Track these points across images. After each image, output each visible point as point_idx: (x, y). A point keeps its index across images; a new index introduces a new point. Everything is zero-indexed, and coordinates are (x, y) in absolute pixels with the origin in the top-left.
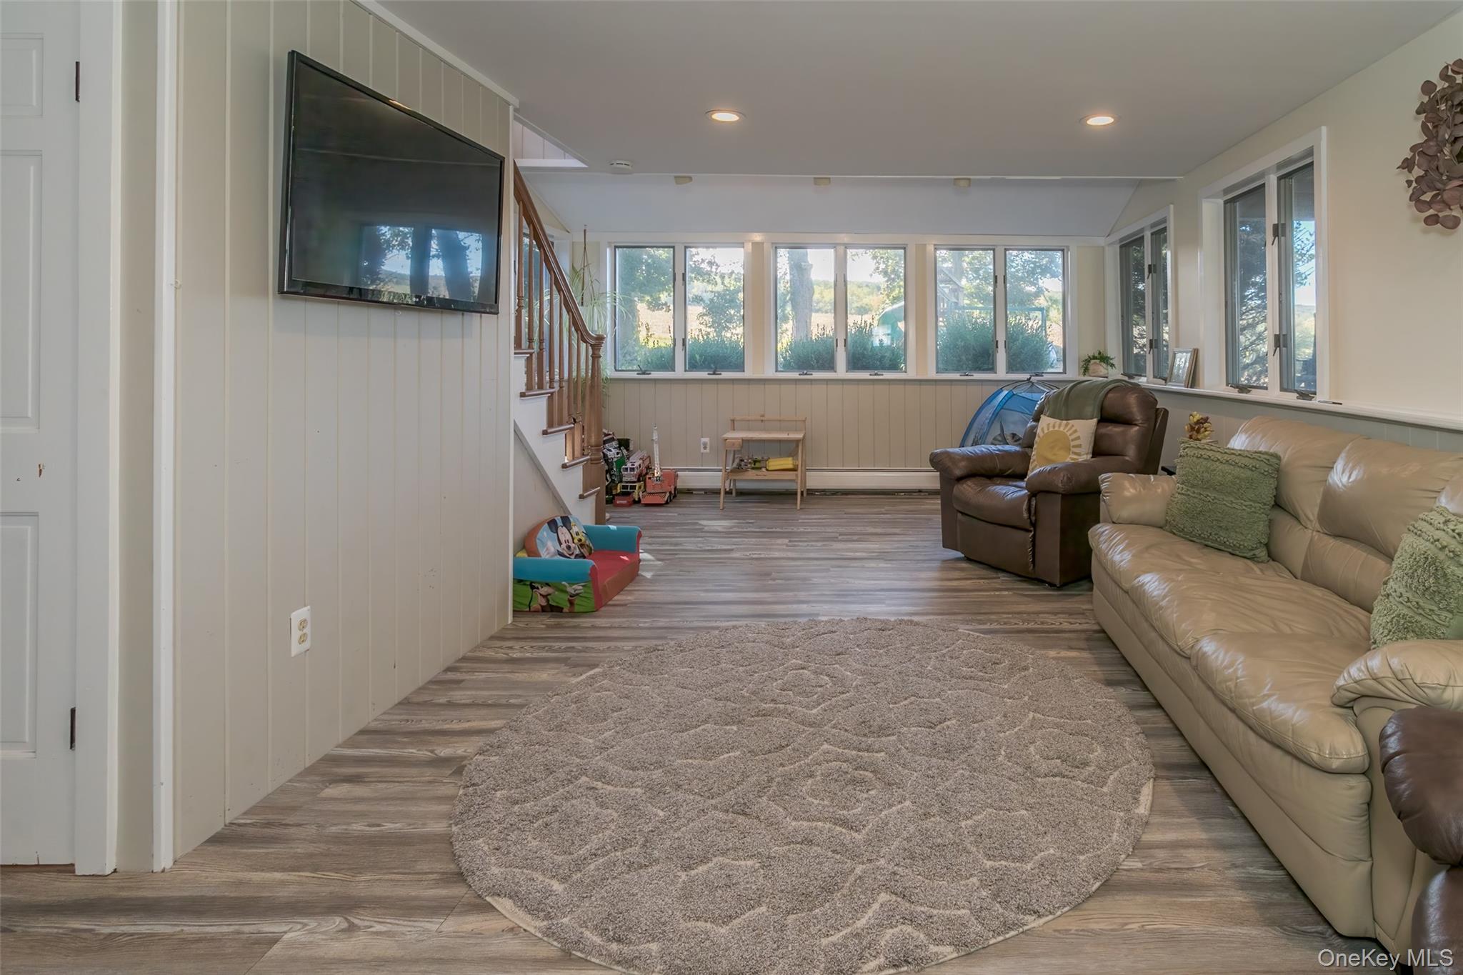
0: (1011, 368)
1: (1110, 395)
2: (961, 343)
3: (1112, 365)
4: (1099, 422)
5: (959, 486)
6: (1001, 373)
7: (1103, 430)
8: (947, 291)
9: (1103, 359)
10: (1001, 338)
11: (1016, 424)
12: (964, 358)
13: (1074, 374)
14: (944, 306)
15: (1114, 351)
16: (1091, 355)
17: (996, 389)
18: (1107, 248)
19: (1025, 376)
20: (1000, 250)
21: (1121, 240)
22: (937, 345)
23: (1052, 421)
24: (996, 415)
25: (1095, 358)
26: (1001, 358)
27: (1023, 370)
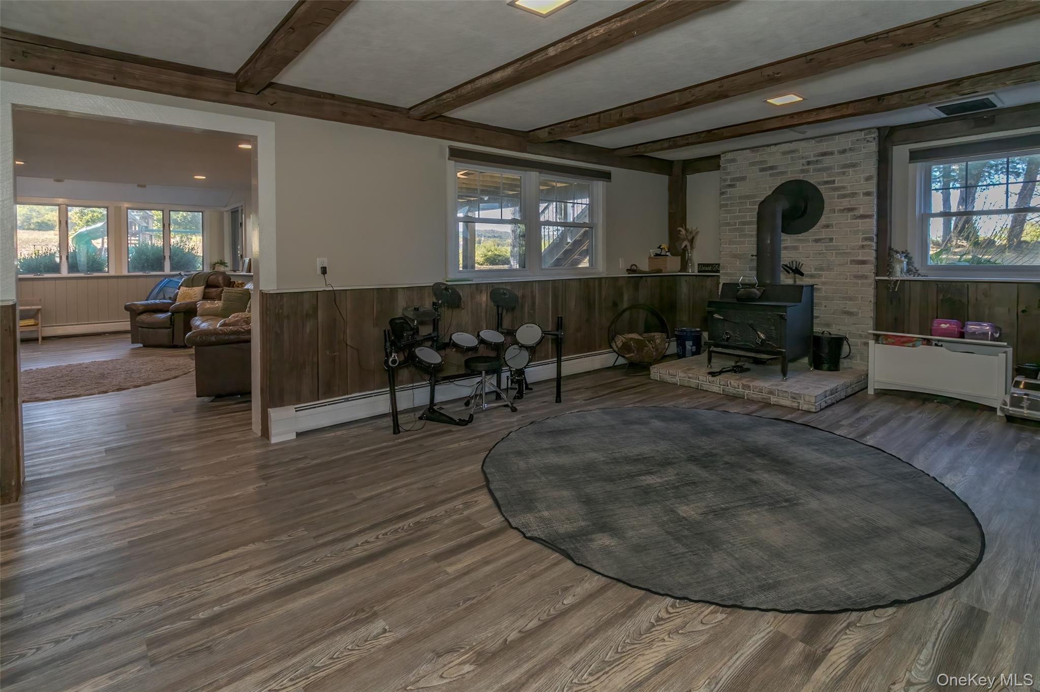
0: (172, 269)
1: (211, 277)
2: (144, 257)
3: (227, 266)
4: (205, 288)
5: (140, 317)
6: (167, 270)
7: (206, 291)
8: (138, 218)
9: (222, 263)
10: (167, 255)
11: (170, 292)
12: (146, 265)
13: (207, 270)
14: (135, 229)
15: (228, 259)
16: (216, 261)
17: (162, 279)
18: (225, 213)
19: (178, 273)
20: (166, 211)
21: (232, 210)
22: (128, 258)
23: (185, 288)
24: (161, 290)
25: (218, 263)
26: (167, 264)
27: (178, 270)
